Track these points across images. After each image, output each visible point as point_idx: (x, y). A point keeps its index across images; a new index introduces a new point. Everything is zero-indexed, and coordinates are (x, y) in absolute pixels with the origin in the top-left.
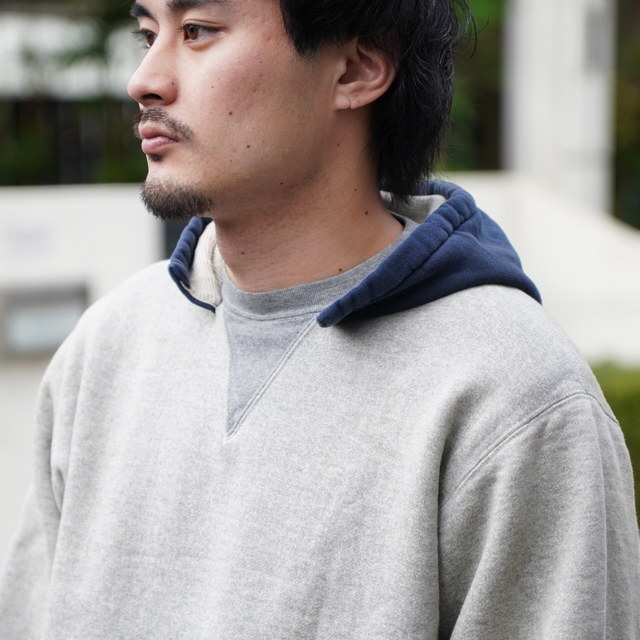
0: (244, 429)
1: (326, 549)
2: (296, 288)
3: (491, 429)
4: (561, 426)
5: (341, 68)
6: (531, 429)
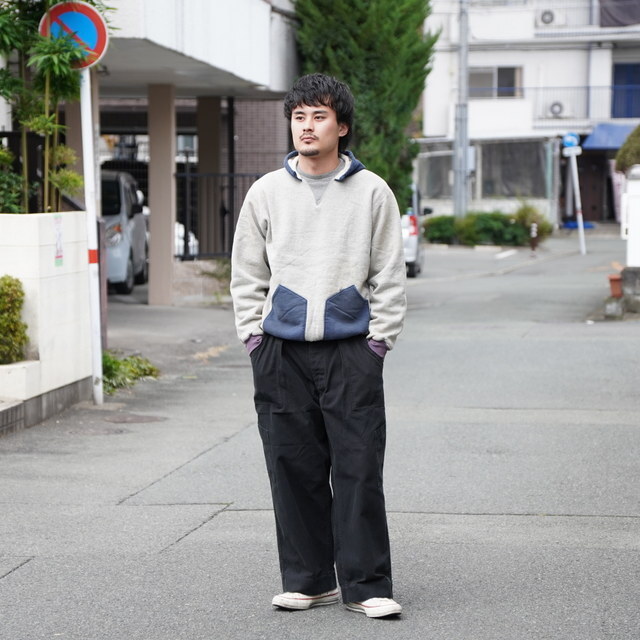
0: (321, 203)
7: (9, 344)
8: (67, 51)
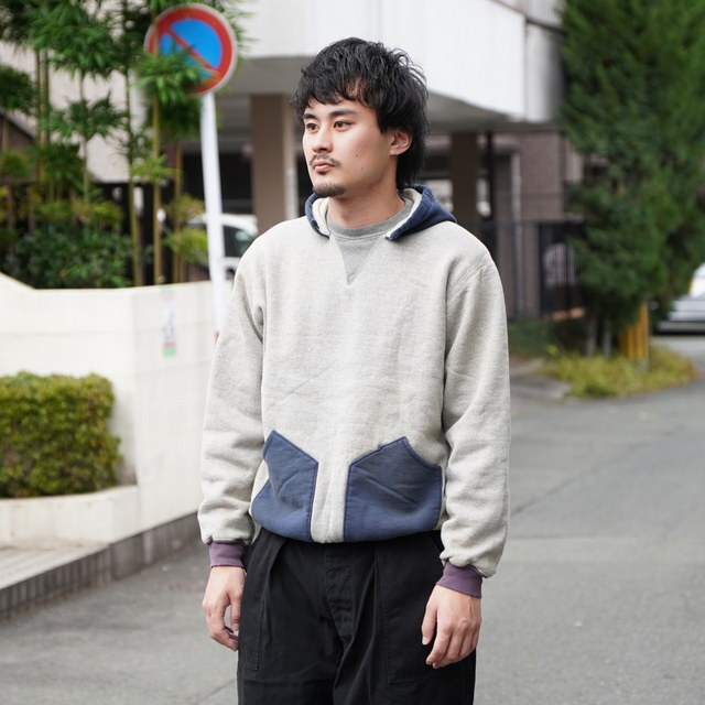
0: (356, 282)
1: (400, 323)
2: (371, 226)
3: (464, 273)
4: (487, 271)
5: (393, 139)
6: (478, 273)
7: (91, 467)
8: (177, 71)
